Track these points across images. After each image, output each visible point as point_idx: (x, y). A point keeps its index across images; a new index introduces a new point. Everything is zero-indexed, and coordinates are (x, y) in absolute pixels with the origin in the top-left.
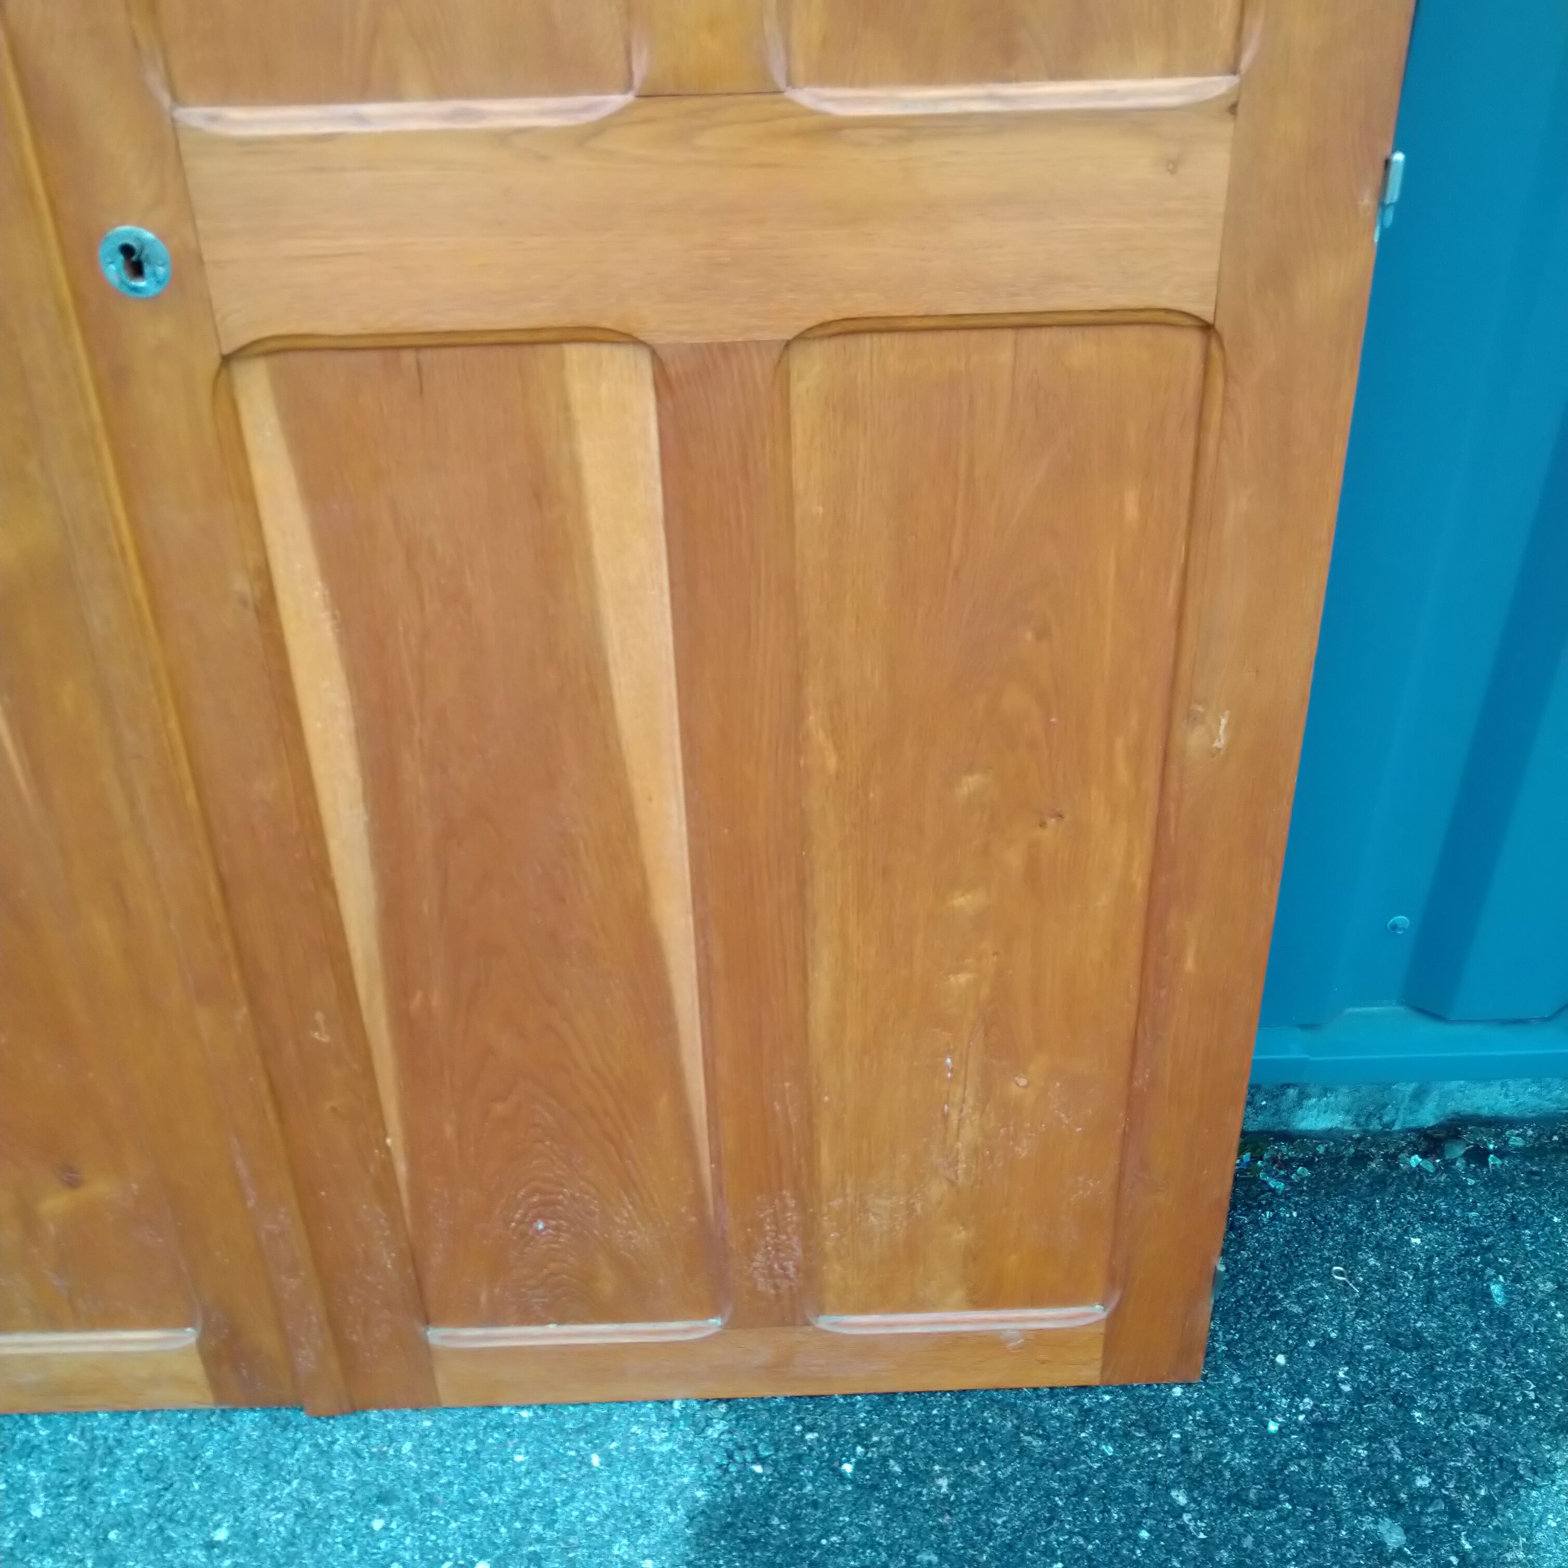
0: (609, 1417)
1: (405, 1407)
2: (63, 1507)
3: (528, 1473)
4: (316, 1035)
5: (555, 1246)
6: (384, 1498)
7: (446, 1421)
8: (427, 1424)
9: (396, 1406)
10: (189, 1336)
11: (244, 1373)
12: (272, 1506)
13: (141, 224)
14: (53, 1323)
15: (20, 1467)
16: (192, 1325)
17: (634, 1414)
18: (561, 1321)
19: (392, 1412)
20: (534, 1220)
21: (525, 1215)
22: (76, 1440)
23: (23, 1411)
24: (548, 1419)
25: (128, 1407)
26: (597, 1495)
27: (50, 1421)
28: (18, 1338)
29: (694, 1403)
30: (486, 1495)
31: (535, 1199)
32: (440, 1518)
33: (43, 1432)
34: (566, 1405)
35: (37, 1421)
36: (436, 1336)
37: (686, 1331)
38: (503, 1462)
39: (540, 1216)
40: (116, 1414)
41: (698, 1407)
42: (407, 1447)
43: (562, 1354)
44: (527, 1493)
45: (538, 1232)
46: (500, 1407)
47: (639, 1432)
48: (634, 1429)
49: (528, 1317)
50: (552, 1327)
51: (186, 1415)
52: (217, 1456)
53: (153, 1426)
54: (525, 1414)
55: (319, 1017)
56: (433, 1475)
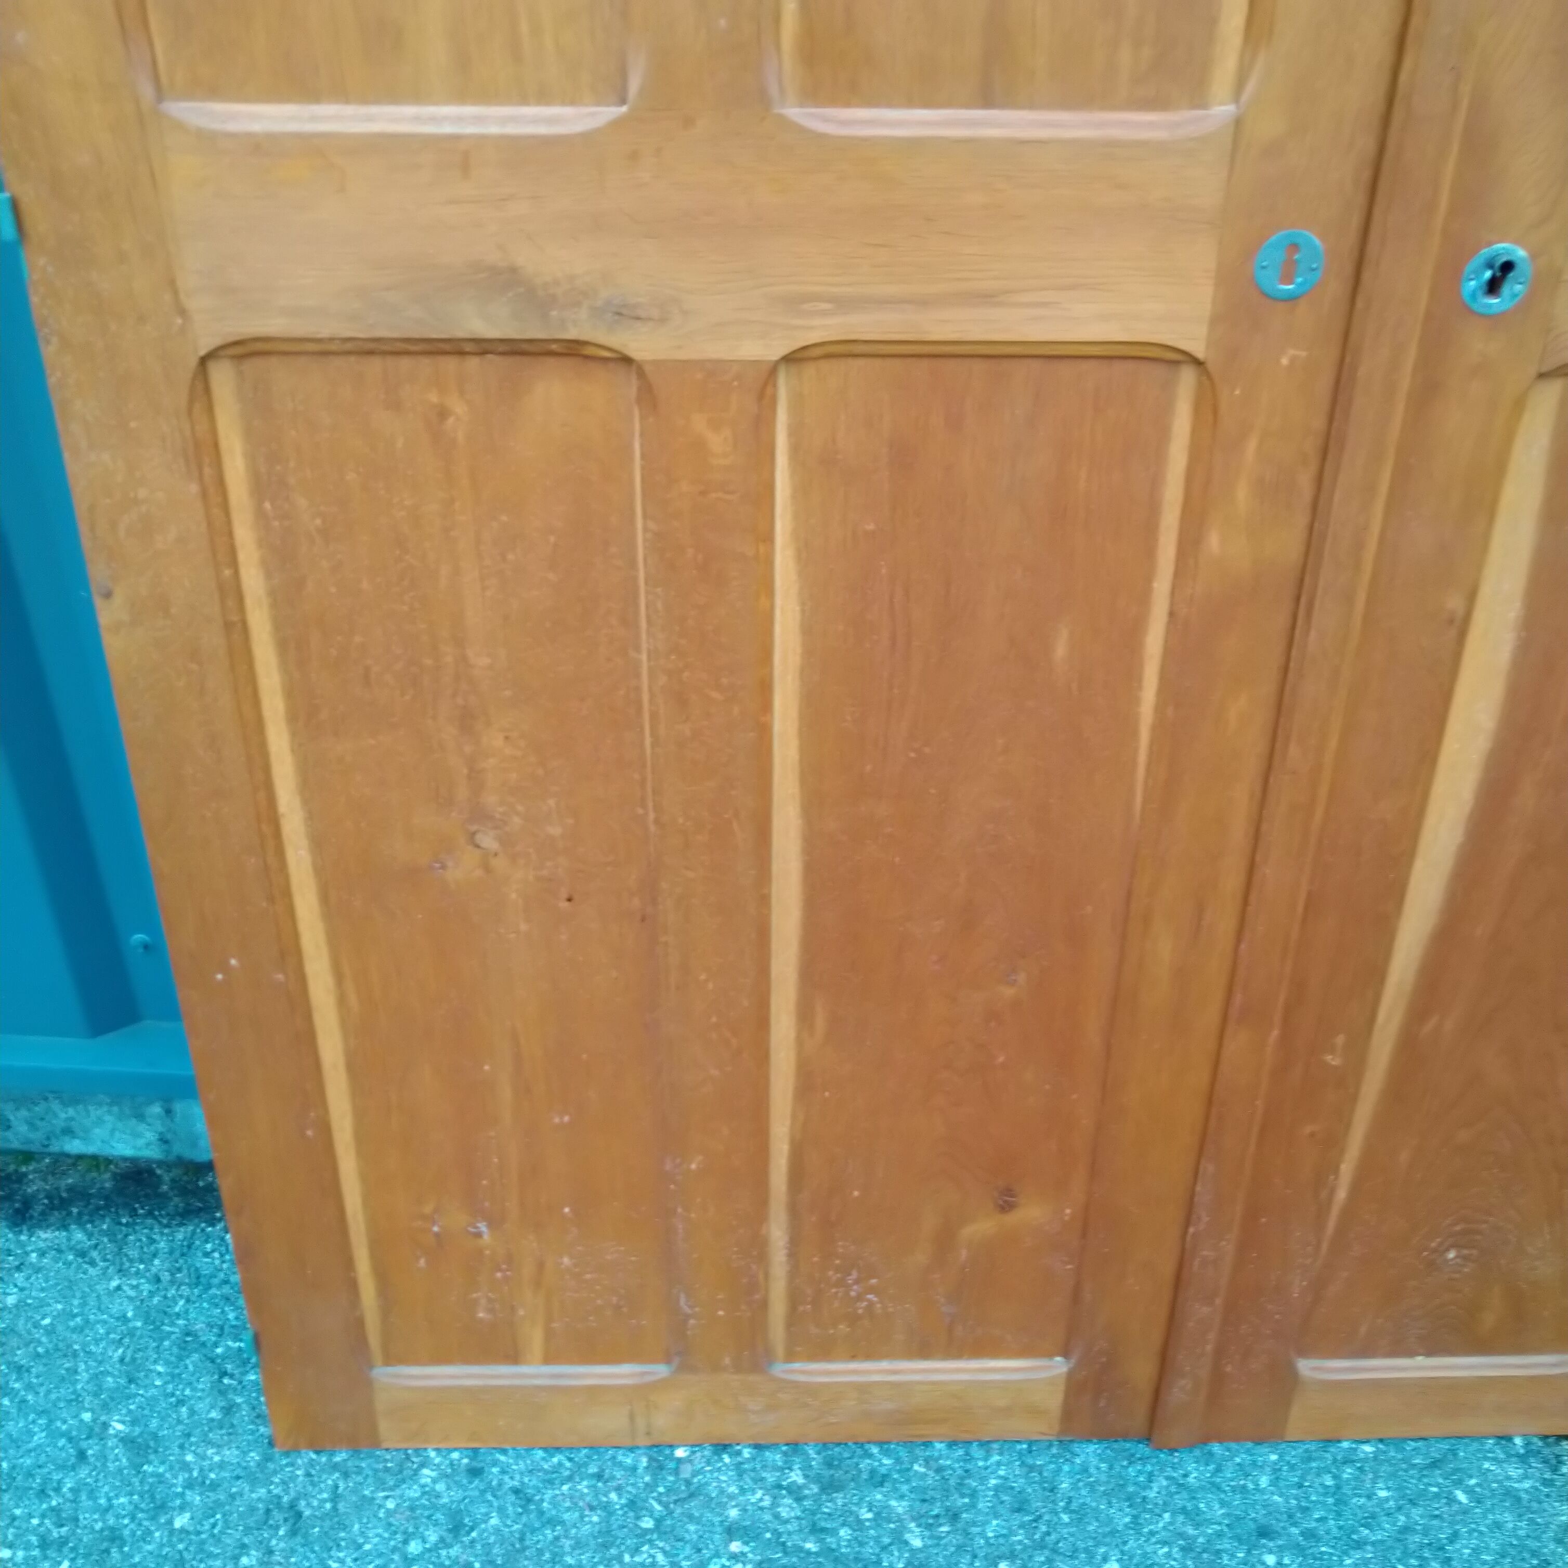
0: (1454, 1453)
1: (1246, 1440)
2: (941, 1538)
3: (1399, 1508)
4: (1329, 1058)
5: (1457, 1276)
6: (1264, 1532)
7: (1294, 1454)
8: (1274, 1457)
9: (1237, 1439)
10: (1059, 1366)
11: (1102, 1403)
12: (1154, 1540)
13: (1517, 242)
14: (924, 1351)
15: (879, 1497)
16: (1066, 1354)
17: (1479, 1451)
18: (1429, 1353)
19: (1234, 1446)
20: (1447, 1250)
21: (1441, 1244)
22: (923, 1470)
23: (862, 1440)
24: (1392, 1454)
25: (967, 1437)
26: (1481, 1533)
27: (887, 1450)
28: (885, 1365)
29: (1535, 1440)
30: (1367, 1532)
31: (1458, 1228)
32: (1331, 1554)
33: (886, 1461)
34: (1405, 1440)
35: (875, 1450)
36: (1306, 1367)
37: (1554, 1365)
38: (1369, 1497)
39: (1453, 1246)
40: (952, 1444)
41: (1540, 1444)
42: (1264, 1481)
43: (1425, 1386)
44: (1406, 1529)
45: (1446, 1261)
46: (1339, 1441)
47: (1493, 1468)
48: (1486, 1465)
49: (1399, 1349)
50: (1420, 1360)
51: (1025, 1446)
52: (1075, 1487)
53: (996, 1458)
54: (1368, 1448)
55: (1340, 1040)
56: (1305, 1510)
